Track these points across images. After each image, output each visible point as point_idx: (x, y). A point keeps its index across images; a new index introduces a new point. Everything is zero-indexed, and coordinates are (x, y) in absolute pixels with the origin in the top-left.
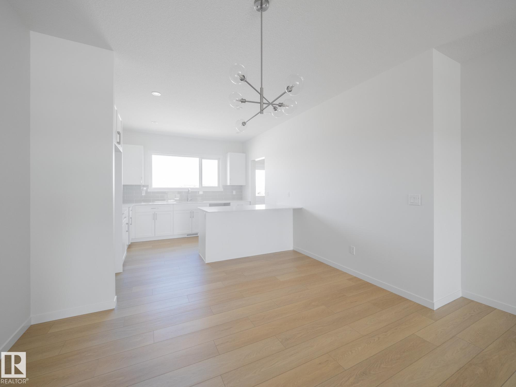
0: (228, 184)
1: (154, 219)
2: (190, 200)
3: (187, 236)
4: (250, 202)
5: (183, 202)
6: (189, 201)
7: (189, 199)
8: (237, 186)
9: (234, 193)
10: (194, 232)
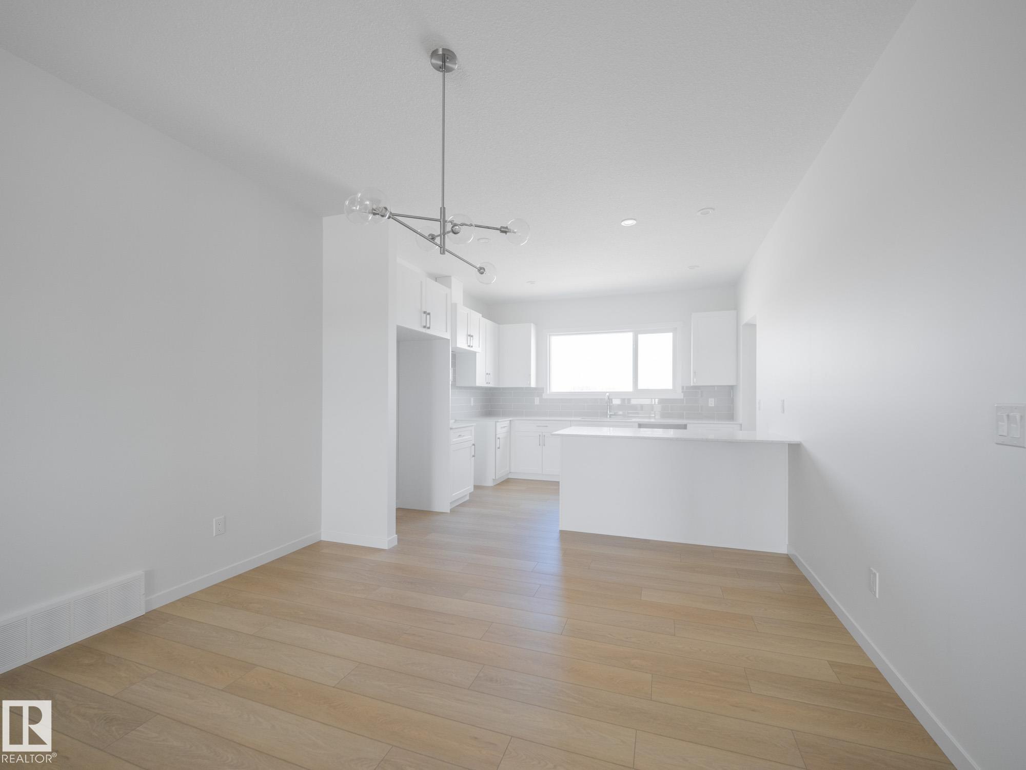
1: (541, 444)
2: (610, 415)
6: (608, 417)
8: (719, 387)
9: (711, 402)
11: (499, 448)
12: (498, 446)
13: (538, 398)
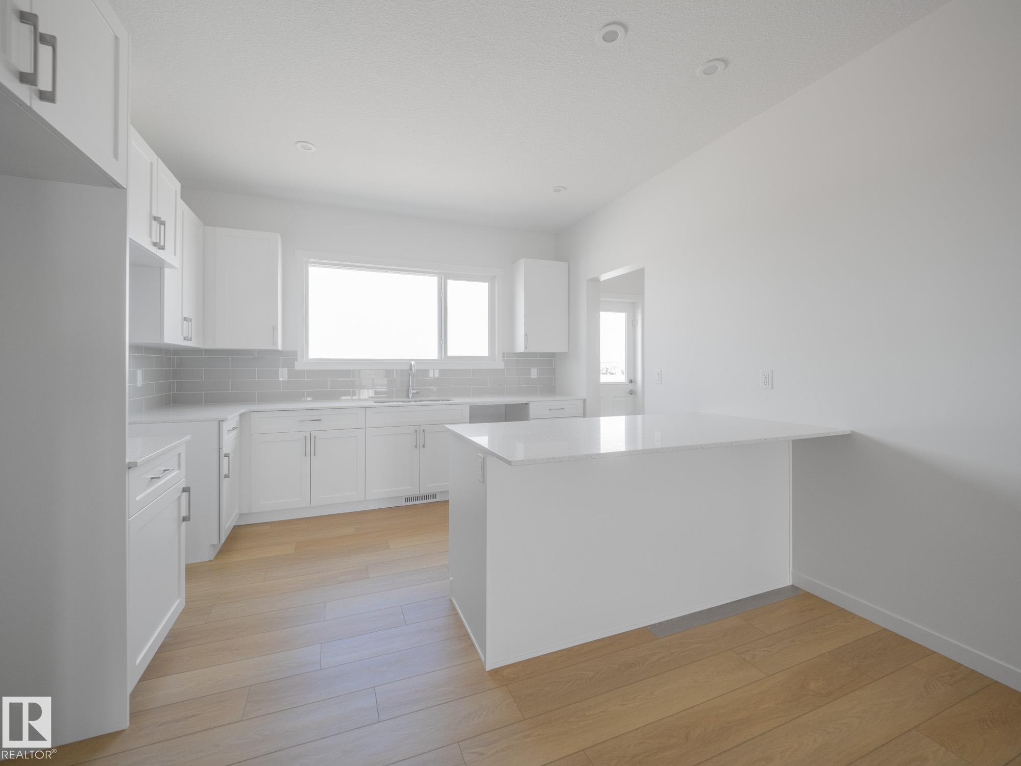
0: (520, 347)
1: (308, 452)
2: (413, 394)
3: (404, 504)
4: (585, 400)
5: (395, 399)
6: (411, 396)
7: (412, 391)
8: (541, 354)
9: (534, 373)
10: (425, 491)
11: (226, 476)
12: (225, 471)
13: (286, 370)
